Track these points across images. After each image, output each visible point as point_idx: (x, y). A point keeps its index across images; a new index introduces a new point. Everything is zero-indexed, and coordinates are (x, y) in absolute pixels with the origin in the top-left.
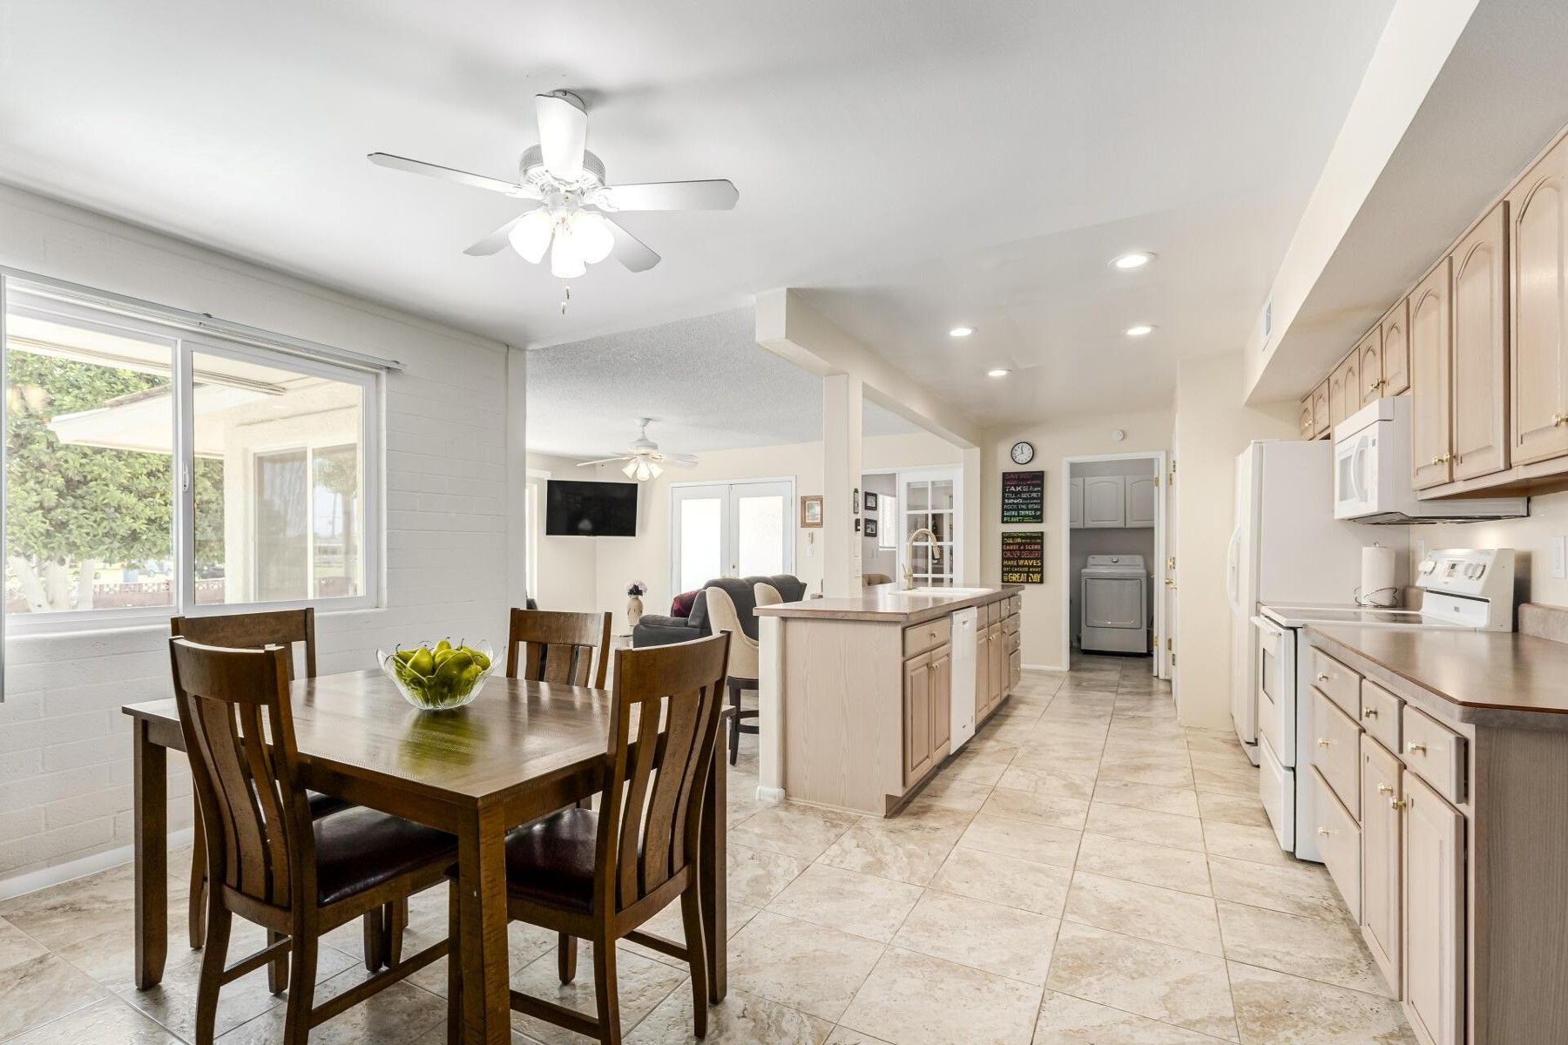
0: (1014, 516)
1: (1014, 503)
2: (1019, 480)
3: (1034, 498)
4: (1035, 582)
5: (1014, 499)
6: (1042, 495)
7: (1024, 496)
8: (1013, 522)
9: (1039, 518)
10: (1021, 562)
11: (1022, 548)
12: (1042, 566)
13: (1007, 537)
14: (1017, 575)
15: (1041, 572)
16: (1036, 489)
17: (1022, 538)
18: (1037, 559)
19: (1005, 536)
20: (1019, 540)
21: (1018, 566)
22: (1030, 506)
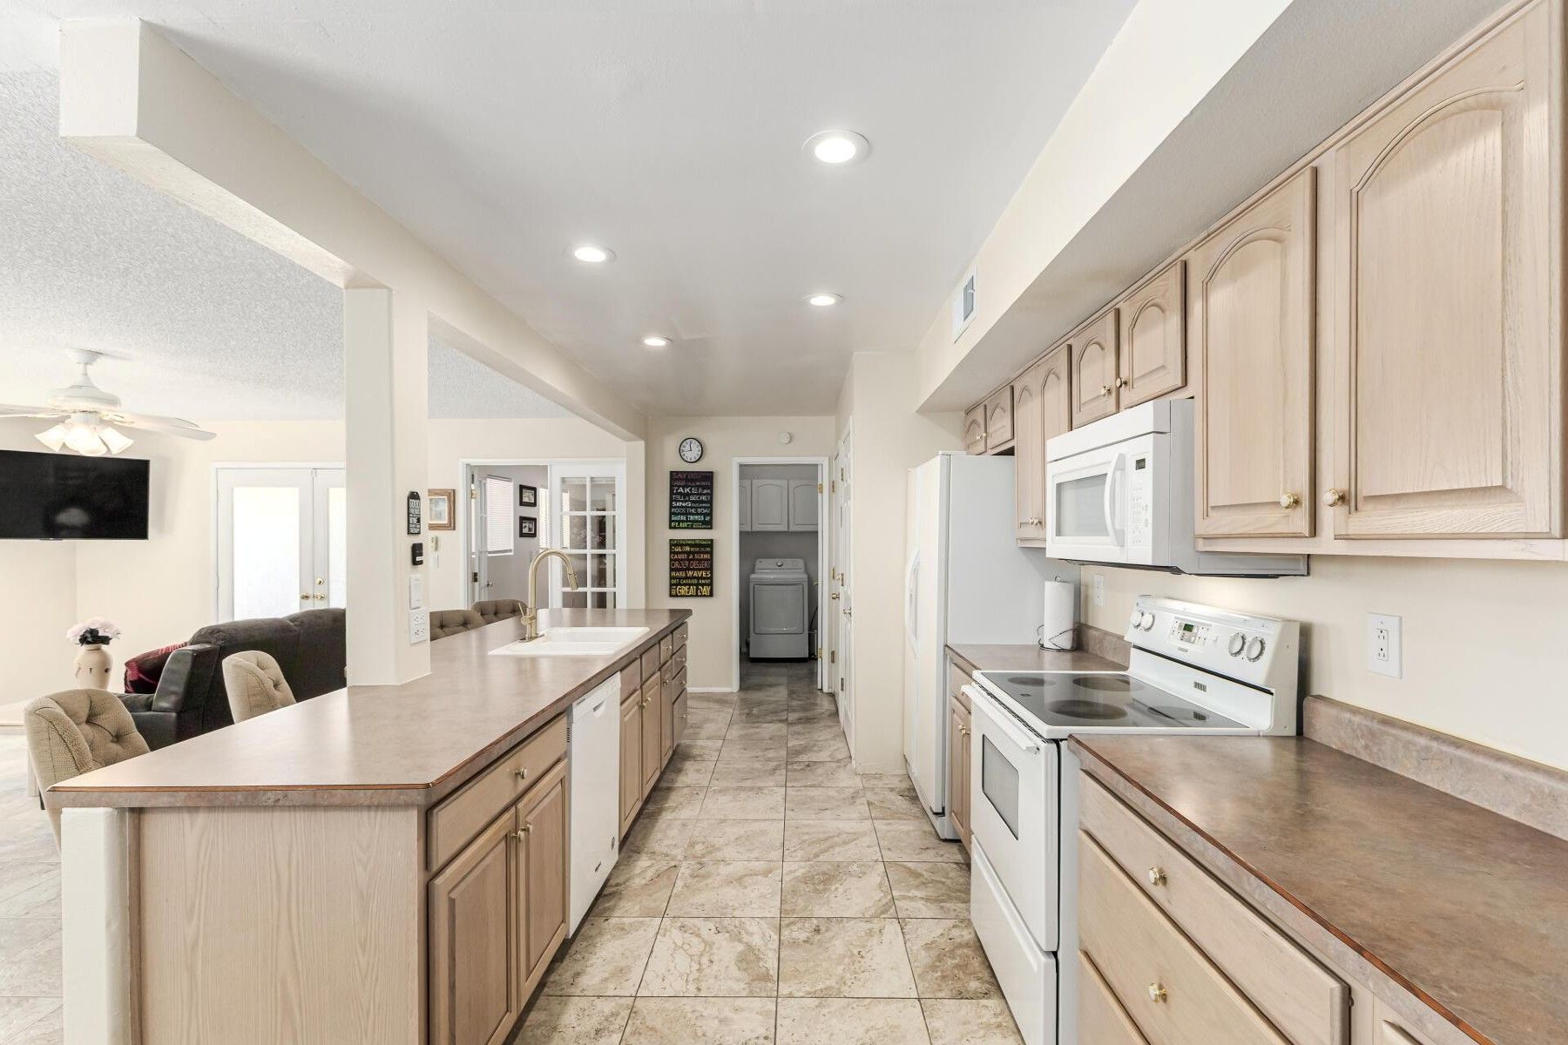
0: (683, 521)
1: (682, 507)
2: (687, 479)
3: (702, 502)
4: (705, 596)
5: (682, 501)
6: (712, 498)
7: (692, 498)
8: (682, 528)
9: (708, 524)
10: (690, 573)
11: (691, 557)
12: (711, 578)
13: (676, 545)
14: (686, 588)
15: (711, 584)
16: (705, 491)
17: (691, 546)
18: (706, 569)
19: (674, 544)
20: (688, 549)
21: (687, 578)
22: (699, 510)
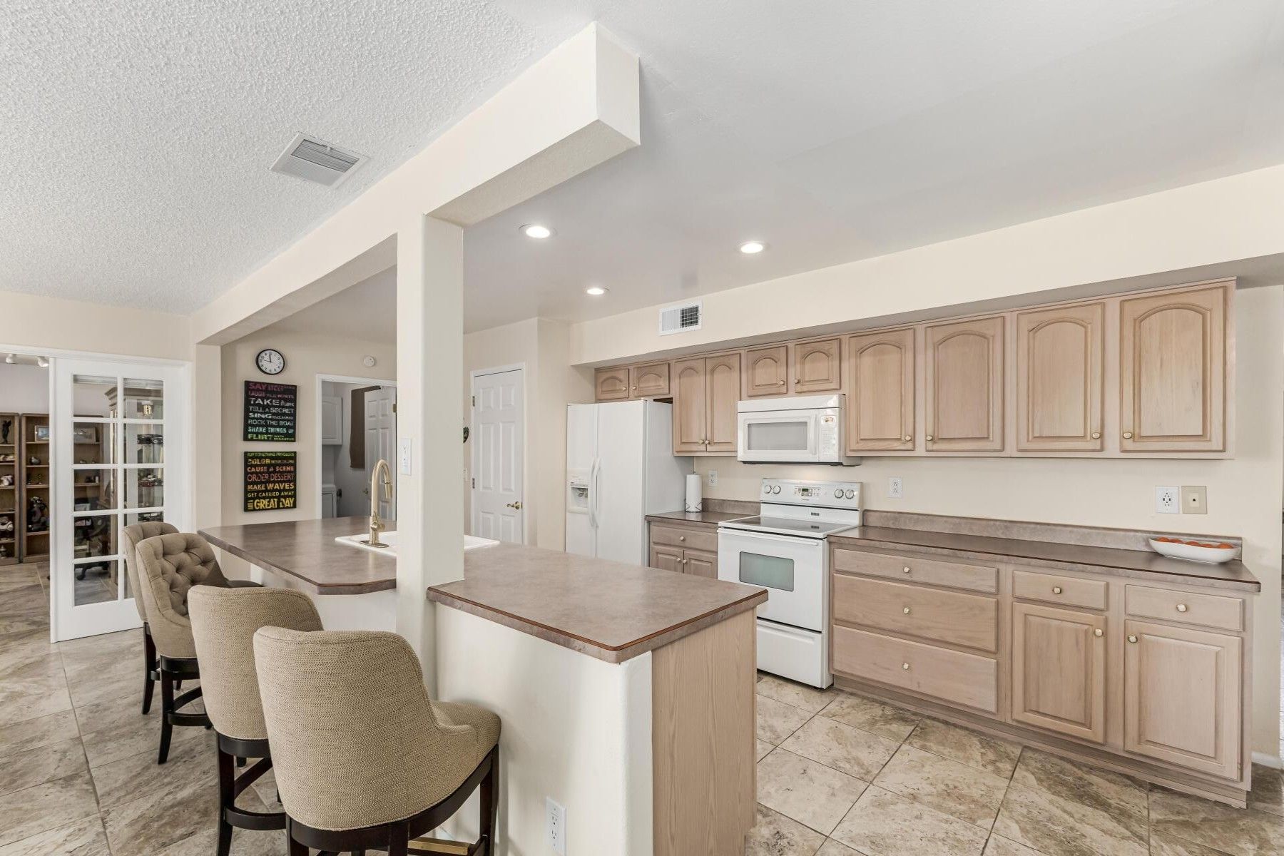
0: (262, 433)
1: (261, 418)
2: (266, 391)
3: (285, 414)
4: (287, 508)
5: (261, 413)
6: (295, 411)
7: (274, 411)
8: (261, 440)
9: (291, 437)
10: (270, 486)
11: (271, 469)
12: (295, 490)
13: (252, 458)
14: (266, 502)
15: (294, 496)
16: (288, 404)
17: (271, 458)
18: (289, 481)
19: (248, 457)
20: (268, 461)
21: (266, 491)
22: (282, 423)
